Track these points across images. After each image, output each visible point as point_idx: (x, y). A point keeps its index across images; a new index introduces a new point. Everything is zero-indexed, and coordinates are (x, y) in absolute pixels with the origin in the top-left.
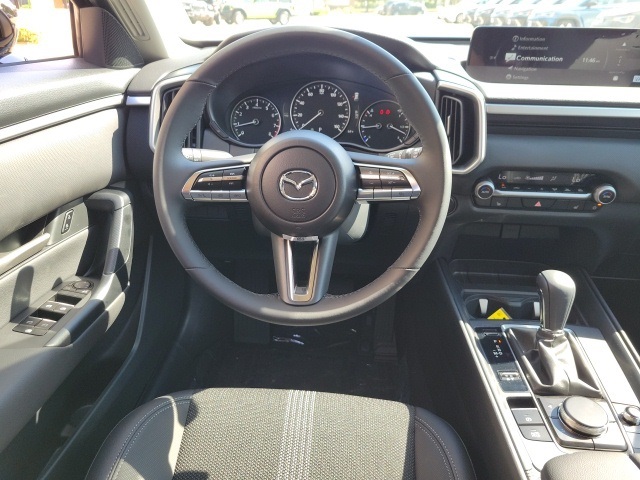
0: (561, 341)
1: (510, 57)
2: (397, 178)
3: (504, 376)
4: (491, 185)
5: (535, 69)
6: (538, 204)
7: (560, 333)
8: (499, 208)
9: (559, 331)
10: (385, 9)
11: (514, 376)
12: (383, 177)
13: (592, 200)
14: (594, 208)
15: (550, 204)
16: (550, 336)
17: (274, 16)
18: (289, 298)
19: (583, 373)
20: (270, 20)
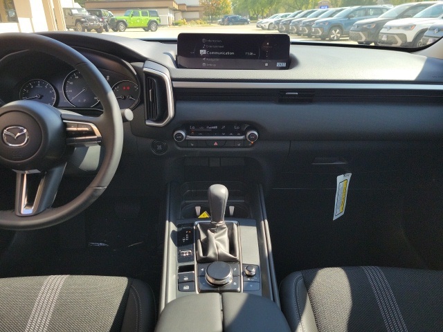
0: (222, 228)
1: (203, 52)
2: (87, 129)
3: (183, 253)
4: (183, 134)
5: (218, 60)
6: (216, 144)
7: (222, 223)
8: (192, 147)
9: (221, 222)
10: (223, 21)
11: (189, 253)
12: (79, 129)
13: (245, 140)
14: (250, 145)
15: (223, 144)
16: (214, 226)
17: (146, 25)
18: (20, 213)
19: (232, 249)
20: (144, 28)
